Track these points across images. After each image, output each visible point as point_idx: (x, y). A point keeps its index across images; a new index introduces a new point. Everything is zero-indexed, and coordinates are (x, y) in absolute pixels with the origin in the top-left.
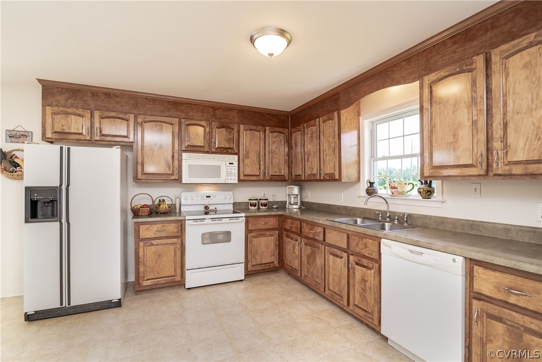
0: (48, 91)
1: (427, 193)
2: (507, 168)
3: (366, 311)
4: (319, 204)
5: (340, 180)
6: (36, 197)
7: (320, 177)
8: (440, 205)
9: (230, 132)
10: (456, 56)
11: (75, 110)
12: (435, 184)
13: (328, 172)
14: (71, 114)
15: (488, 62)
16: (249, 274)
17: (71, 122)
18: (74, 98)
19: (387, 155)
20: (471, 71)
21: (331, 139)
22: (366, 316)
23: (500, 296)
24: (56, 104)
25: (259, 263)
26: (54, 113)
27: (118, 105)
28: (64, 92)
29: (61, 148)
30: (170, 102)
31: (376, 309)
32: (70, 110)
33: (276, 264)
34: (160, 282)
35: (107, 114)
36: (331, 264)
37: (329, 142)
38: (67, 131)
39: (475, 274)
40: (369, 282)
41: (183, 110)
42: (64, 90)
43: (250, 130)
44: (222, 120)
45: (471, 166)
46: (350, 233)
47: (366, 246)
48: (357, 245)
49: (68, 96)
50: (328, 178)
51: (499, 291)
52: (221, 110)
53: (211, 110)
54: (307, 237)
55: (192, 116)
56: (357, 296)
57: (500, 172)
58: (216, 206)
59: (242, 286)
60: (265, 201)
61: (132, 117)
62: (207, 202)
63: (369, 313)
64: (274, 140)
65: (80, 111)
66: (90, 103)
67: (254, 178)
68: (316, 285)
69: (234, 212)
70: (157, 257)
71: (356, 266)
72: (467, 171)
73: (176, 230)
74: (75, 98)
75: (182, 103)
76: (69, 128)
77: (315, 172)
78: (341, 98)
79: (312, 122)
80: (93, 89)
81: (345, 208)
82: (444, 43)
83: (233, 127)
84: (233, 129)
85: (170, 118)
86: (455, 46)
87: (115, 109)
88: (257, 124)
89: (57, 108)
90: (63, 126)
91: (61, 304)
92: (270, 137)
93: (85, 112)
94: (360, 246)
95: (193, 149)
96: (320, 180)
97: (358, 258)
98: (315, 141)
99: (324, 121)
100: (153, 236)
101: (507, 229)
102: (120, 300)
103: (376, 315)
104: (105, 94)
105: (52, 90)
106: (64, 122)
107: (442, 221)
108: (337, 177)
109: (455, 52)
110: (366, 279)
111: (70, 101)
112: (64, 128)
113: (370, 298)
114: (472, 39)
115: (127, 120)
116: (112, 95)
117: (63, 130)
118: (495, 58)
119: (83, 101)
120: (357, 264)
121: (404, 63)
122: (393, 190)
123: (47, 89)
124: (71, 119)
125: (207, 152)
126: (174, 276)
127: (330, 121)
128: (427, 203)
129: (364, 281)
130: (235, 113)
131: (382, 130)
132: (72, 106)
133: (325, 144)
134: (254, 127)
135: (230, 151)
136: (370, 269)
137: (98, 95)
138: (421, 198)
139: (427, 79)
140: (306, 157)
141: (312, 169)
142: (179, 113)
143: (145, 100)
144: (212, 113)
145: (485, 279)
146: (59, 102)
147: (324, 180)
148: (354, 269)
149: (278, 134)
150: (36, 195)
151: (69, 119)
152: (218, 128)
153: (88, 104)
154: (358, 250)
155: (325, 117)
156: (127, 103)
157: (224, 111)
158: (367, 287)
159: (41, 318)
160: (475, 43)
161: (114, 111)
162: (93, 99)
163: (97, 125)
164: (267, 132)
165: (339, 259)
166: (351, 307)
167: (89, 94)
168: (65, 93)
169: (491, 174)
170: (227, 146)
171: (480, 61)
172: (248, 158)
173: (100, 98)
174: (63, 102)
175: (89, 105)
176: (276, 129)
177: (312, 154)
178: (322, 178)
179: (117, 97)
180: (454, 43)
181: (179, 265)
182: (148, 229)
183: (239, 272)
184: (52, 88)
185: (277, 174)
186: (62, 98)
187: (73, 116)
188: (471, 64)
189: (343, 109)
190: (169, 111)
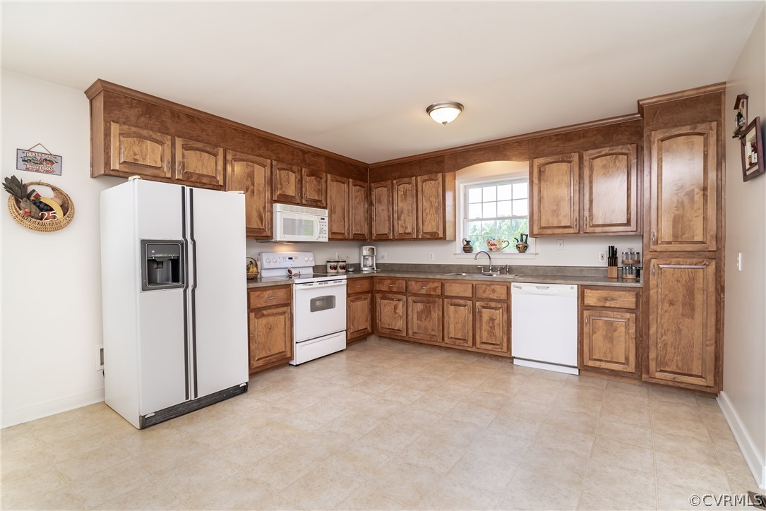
0: (112, 100)
1: (523, 248)
2: (592, 229)
3: (494, 344)
4: (402, 265)
5: (444, 238)
6: (155, 254)
7: (417, 236)
8: (533, 257)
9: (319, 182)
10: (559, 149)
11: (151, 133)
12: (530, 240)
13: (429, 230)
14: (146, 138)
15: (581, 158)
16: (350, 342)
17: (147, 149)
18: (148, 116)
19: (481, 217)
20: (570, 162)
21: (433, 199)
22: (495, 348)
23: (601, 304)
24: (123, 120)
25: (357, 330)
26: (123, 134)
27: (204, 133)
28: (134, 105)
29: (183, 188)
30: (260, 137)
31: (505, 340)
32: (145, 132)
33: (369, 328)
34: (271, 361)
35: (191, 143)
36: (452, 314)
37: (431, 202)
38: (141, 162)
39: (585, 294)
40: (498, 320)
41: (274, 150)
42: (135, 101)
43: (337, 181)
44: (311, 167)
45: (569, 227)
46: (474, 283)
47: (494, 291)
48: (484, 291)
49: (140, 112)
50: (428, 236)
51: (600, 301)
52: (310, 154)
53: (301, 153)
54: (415, 295)
55: (283, 158)
56: (485, 334)
57: (588, 231)
58: (299, 270)
59: (343, 356)
60: (344, 264)
61: (221, 151)
62: (289, 264)
63: (497, 345)
64: (357, 194)
65: (158, 136)
66: (169, 127)
67: (340, 237)
68: (431, 338)
69: (314, 276)
70: (268, 330)
71: (483, 310)
72: (566, 231)
73: (286, 296)
74: (150, 117)
75: (273, 141)
76: (144, 159)
77: (409, 230)
78: (446, 161)
79: (406, 180)
80: (174, 106)
81: (439, 266)
82: (549, 138)
83: (321, 176)
84: (321, 179)
85: (262, 159)
86: (558, 142)
87: (200, 139)
88: (342, 175)
89: (127, 127)
90: (135, 154)
91: (187, 398)
92: (354, 189)
93: (165, 139)
94: (487, 292)
95: (285, 199)
96: (417, 239)
97: (485, 302)
98: (410, 200)
99: (424, 181)
100: (264, 305)
101: (582, 269)
102: (247, 383)
103: (505, 344)
104: (188, 116)
105: (117, 99)
106: (136, 149)
107: (536, 268)
108: (441, 236)
109: (557, 146)
110: (494, 318)
111: (143, 119)
112: (137, 157)
113: (499, 332)
114: (570, 140)
115: (215, 155)
116: (196, 119)
117: (136, 160)
118: (586, 158)
119: (160, 122)
120: (484, 307)
121: (516, 144)
122: (492, 247)
123: (110, 96)
124: (147, 146)
125: (298, 204)
126: (284, 352)
127: (433, 182)
128: (522, 256)
129: (492, 320)
130: (322, 160)
131: (474, 194)
132: (146, 127)
133: (424, 204)
134: (339, 179)
135: (319, 204)
136: (498, 309)
137: (178, 117)
138: (518, 252)
139: (537, 162)
140: (396, 216)
141: (406, 228)
142: (269, 153)
143: (234, 131)
144: (302, 157)
145: (591, 297)
146: (127, 118)
147: (423, 239)
148: (480, 312)
149: (360, 188)
150: (153, 251)
151: (144, 146)
152: (308, 176)
153: (167, 127)
154: (485, 296)
155: (426, 177)
156: (213, 132)
157: (313, 156)
158: (495, 324)
159: (161, 420)
160: (572, 143)
161: (199, 141)
162: (173, 121)
163: (178, 158)
164: (351, 184)
165: (462, 308)
166: (478, 346)
167: (168, 113)
168: (136, 107)
169: (581, 232)
170: (317, 198)
171: (576, 157)
172: (335, 213)
173: (182, 120)
174: (133, 119)
175: (167, 129)
176: (358, 182)
177: (406, 212)
178: (420, 237)
179: (202, 122)
180: (558, 140)
181: (288, 339)
182: (258, 296)
183: (340, 342)
184: (118, 97)
185: (359, 233)
186: (132, 113)
187: (148, 142)
188: (570, 157)
189: (448, 172)
190: (260, 149)
